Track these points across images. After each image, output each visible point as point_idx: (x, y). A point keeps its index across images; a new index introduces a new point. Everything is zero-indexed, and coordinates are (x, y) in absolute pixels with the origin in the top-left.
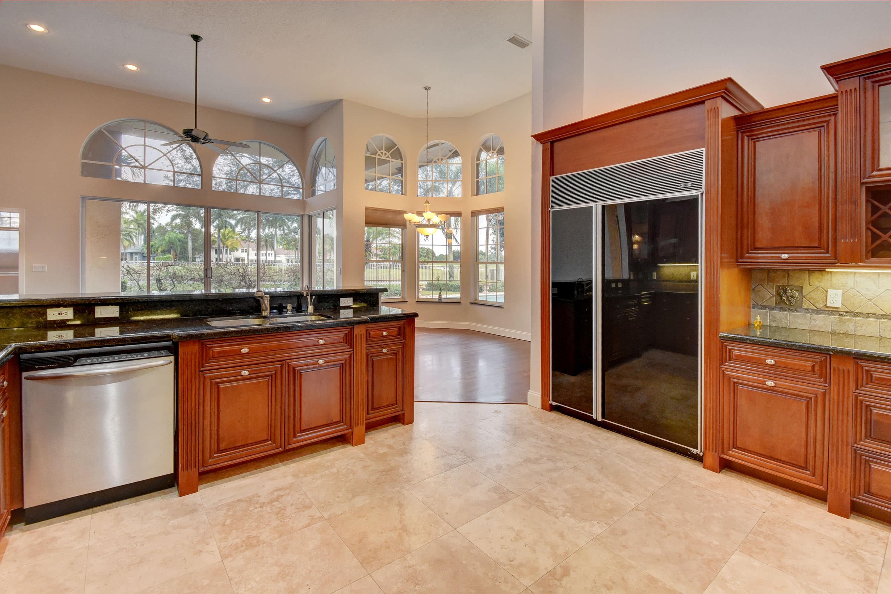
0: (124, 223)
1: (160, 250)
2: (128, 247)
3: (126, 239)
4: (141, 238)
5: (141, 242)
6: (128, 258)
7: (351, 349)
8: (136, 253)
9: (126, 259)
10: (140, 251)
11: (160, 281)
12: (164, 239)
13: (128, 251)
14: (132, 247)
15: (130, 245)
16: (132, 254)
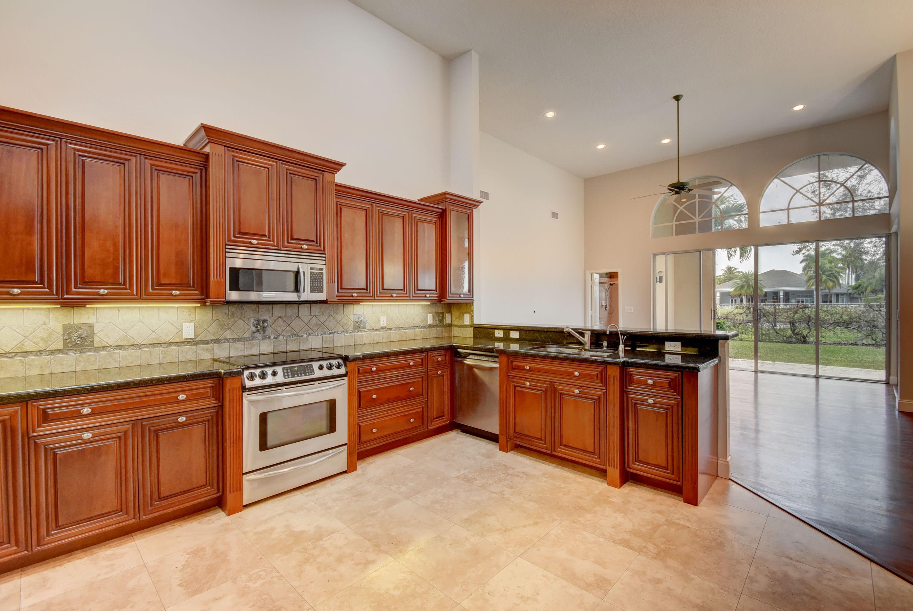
0: (829, 263)
1: (869, 289)
2: (832, 288)
3: (830, 279)
4: (852, 277)
5: (852, 281)
6: (834, 299)
7: (604, 388)
8: (842, 295)
9: (831, 302)
10: (846, 292)
11: (793, 324)
12: (874, 277)
13: (833, 292)
14: (838, 287)
15: (834, 286)
16: (837, 295)
